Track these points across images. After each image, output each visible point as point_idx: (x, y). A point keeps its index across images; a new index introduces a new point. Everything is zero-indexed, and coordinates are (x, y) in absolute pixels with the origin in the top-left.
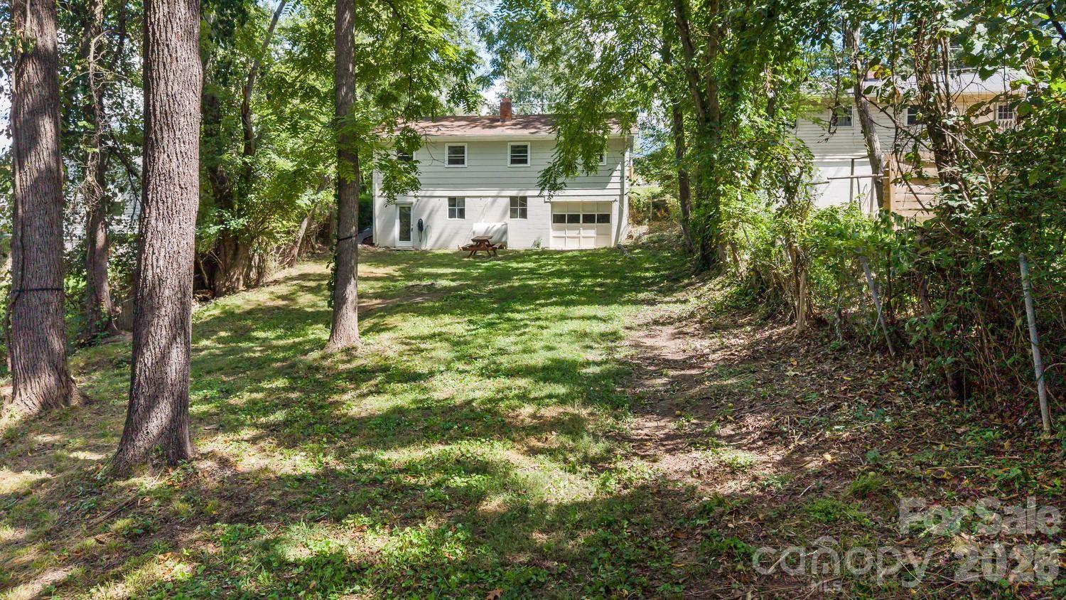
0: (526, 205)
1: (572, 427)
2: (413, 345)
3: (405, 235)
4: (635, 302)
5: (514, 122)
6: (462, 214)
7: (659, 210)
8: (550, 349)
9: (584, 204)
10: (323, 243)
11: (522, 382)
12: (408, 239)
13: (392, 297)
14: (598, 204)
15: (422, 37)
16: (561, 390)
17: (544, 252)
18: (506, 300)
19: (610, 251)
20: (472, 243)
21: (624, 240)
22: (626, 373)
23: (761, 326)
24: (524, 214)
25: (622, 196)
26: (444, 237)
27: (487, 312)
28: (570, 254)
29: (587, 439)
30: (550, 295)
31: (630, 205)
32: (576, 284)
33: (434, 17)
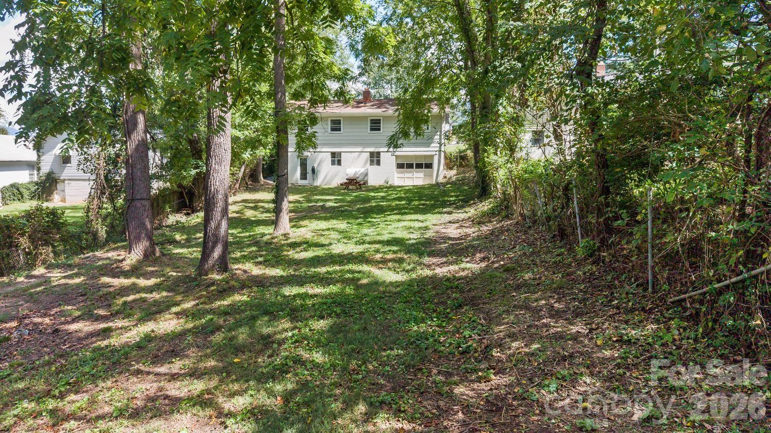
0: (379, 157)
1: (400, 261)
2: (320, 233)
3: (304, 176)
4: (440, 213)
5: (372, 103)
6: (339, 163)
7: (464, 160)
8: (391, 233)
9: (416, 156)
10: (252, 181)
11: (377, 246)
12: (306, 179)
13: (301, 212)
14: (426, 156)
15: (320, 61)
16: (395, 248)
17: (391, 187)
18: (367, 213)
19: (432, 185)
20: (346, 181)
21: (441, 180)
22: (428, 243)
23: (501, 221)
24: (378, 163)
25: (440, 151)
26: (328, 177)
27: (357, 218)
28: (407, 188)
29: (405, 264)
30: (393, 210)
31: (446, 158)
32: (409, 204)
33: (326, 48)
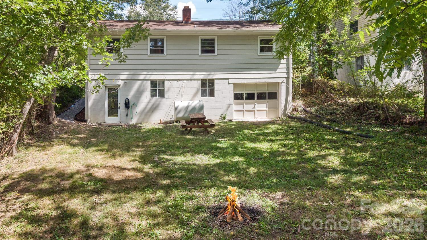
0: (213, 86)
3: (113, 111)
6: (162, 94)
9: (258, 85)
12: (116, 115)
14: (269, 84)
21: (290, 112)
24: (212, 93)
25: (288, 78)
